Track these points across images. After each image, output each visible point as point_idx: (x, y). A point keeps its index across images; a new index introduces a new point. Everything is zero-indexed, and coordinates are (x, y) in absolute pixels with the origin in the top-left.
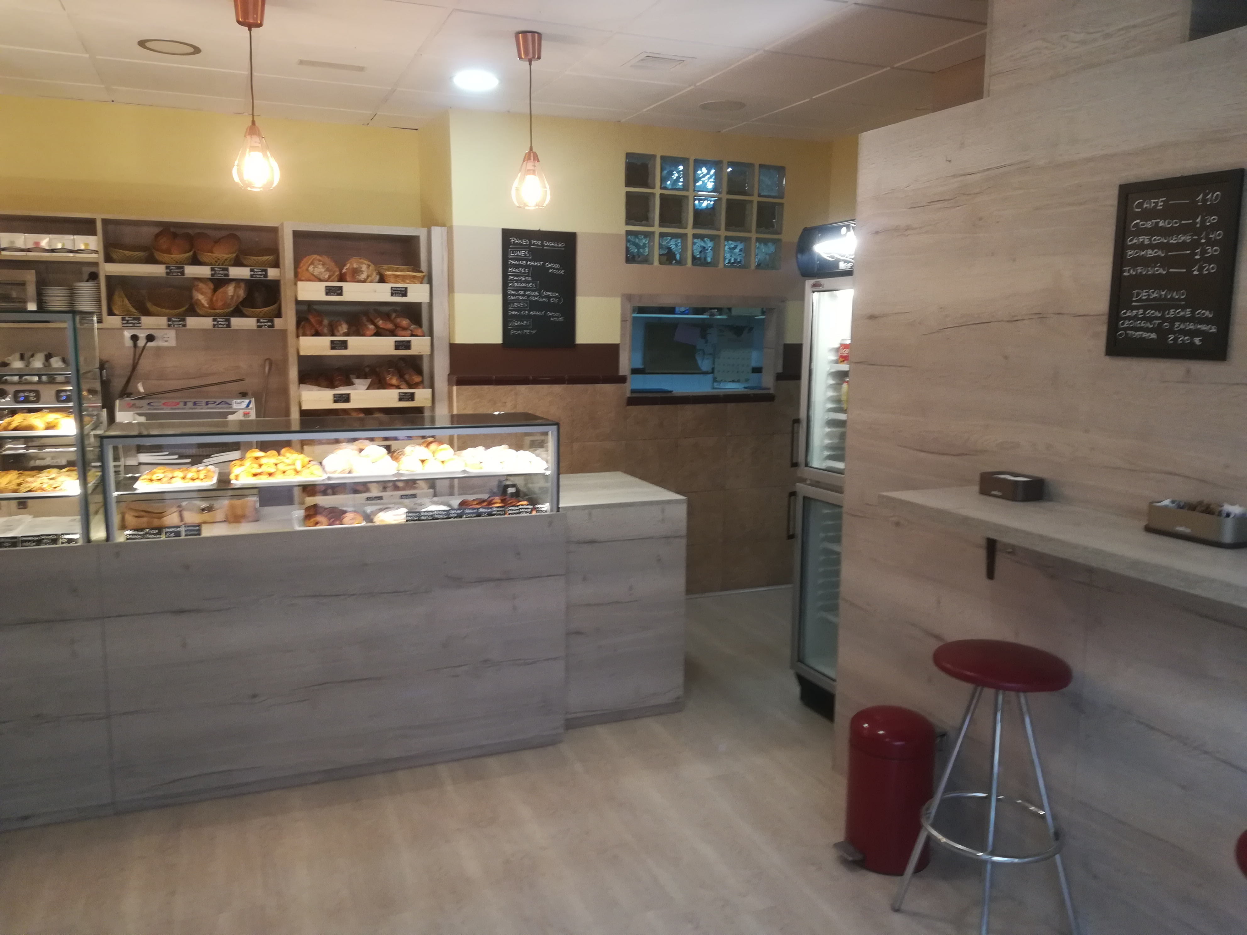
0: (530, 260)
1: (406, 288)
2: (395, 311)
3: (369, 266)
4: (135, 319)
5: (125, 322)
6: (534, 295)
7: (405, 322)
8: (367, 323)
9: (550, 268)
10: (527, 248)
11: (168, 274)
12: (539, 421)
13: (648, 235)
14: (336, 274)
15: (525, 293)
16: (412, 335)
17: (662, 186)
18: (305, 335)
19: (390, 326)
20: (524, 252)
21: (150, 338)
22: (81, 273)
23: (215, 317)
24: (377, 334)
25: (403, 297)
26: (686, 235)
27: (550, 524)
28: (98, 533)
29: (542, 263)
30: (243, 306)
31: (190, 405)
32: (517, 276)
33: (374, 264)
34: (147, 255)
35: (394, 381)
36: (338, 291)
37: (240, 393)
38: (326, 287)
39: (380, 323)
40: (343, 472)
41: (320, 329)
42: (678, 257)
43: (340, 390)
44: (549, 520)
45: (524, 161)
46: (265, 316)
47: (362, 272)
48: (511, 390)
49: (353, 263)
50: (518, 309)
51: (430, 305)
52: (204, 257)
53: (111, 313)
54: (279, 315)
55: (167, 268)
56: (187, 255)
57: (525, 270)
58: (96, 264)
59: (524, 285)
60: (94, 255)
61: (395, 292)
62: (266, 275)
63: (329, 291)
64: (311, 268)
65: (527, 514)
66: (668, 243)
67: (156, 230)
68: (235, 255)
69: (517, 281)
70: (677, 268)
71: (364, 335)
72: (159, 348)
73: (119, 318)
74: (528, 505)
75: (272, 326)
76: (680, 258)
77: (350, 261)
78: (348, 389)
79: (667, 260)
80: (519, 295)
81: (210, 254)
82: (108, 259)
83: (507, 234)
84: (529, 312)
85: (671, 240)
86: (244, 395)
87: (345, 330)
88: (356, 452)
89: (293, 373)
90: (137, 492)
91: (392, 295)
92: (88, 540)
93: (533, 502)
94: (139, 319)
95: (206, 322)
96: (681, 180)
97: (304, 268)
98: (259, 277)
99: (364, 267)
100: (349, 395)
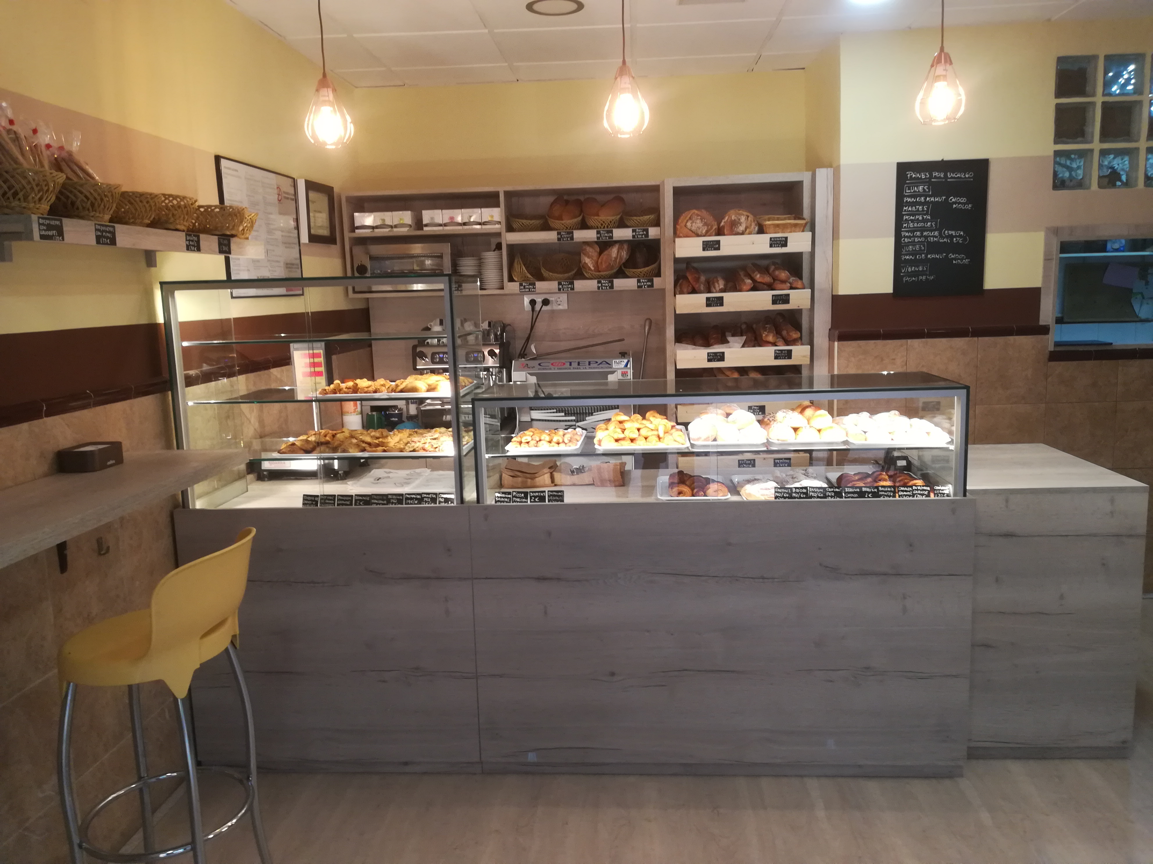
0: (930, 196)
1: (786, 238)
2: (774, 264)
3: (748, 216)
4: (530, 284)
5: (522, 287)
6: (934, 236)
7: (783, 275)
8: (744, 278)
9: (955, 203)
10: (928, 182)
11: (559, 239)
12: (942, 384)
13: (1083, 154)
14: (714, 228)
15: (922, 234)
16: (792, 288)
17: (1105, 93)
18: (682, 293)
19: (768, 279)
20: (923, 187)
21: (546, 302)
22: (489, 244)
23: (599, 279)
24: (754, 289)
25: (783, 248)
26: (1137, 149)
27: (954, 511)
28: (470, 495)
29: (944, 198)
30: (625, 267)
31: (575, 365)
32: (913, 215)
33: (753, 214)
34: (542, 222)
35: (771, 338)
36: (716, 246)
37: (620, 353)
38: (703, 242)
39: (758, 277)
40: (707, 439)
41: (696, 286)
42: (1124, 178)
43: (714, 348)
44: (952, 506)
45: (932, 66)
46: (645, 276)
47: (740, 224)
48: (902, 346)
49: (732, 215)
50: (914, 253)
51: (812, 254)
52: (591, 222)
53: (511, 279)
54: (659, 275)
55: (559, 234)
56: (575, 220)
57: (923, 208)
58: (498, 235)
59: (921, 225)
60: (497, 226)
61: (773, 243)
62: (647, 235)
63: (707, 246)
64: (689, 224)
65: (924, 498)
66: (1110, 163)
67: (551, 199)
68: (619, 217)
69: (912, 221)
70: (1124, 190)
71: (740, 291)
72: (553, 311)
73: (518, 284)
74: (923, 486)
75: (652, 286)
76: (1127, 180)
77: (727, 214)
78: (722, 348)
79: (1109, 183)
80: (914, 236)
81: (596, 217)
82: (510, 229)
83: (903, 168)
84: (926, 256)
85: (1114, 158)
86: (623, 355)
87: (722, 286)
88: (722, 418)
89: (670, 332)
90: (508, 454)
91: (771, 246)
92: (462, 500)
93: (930, 481)
94: (534, 284)
95: (592, 285)
96: (1133, 81)
97: (683, 224)
98: (641, 237)
99: (743, 219)
100: (723, 353)
